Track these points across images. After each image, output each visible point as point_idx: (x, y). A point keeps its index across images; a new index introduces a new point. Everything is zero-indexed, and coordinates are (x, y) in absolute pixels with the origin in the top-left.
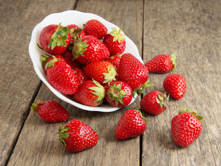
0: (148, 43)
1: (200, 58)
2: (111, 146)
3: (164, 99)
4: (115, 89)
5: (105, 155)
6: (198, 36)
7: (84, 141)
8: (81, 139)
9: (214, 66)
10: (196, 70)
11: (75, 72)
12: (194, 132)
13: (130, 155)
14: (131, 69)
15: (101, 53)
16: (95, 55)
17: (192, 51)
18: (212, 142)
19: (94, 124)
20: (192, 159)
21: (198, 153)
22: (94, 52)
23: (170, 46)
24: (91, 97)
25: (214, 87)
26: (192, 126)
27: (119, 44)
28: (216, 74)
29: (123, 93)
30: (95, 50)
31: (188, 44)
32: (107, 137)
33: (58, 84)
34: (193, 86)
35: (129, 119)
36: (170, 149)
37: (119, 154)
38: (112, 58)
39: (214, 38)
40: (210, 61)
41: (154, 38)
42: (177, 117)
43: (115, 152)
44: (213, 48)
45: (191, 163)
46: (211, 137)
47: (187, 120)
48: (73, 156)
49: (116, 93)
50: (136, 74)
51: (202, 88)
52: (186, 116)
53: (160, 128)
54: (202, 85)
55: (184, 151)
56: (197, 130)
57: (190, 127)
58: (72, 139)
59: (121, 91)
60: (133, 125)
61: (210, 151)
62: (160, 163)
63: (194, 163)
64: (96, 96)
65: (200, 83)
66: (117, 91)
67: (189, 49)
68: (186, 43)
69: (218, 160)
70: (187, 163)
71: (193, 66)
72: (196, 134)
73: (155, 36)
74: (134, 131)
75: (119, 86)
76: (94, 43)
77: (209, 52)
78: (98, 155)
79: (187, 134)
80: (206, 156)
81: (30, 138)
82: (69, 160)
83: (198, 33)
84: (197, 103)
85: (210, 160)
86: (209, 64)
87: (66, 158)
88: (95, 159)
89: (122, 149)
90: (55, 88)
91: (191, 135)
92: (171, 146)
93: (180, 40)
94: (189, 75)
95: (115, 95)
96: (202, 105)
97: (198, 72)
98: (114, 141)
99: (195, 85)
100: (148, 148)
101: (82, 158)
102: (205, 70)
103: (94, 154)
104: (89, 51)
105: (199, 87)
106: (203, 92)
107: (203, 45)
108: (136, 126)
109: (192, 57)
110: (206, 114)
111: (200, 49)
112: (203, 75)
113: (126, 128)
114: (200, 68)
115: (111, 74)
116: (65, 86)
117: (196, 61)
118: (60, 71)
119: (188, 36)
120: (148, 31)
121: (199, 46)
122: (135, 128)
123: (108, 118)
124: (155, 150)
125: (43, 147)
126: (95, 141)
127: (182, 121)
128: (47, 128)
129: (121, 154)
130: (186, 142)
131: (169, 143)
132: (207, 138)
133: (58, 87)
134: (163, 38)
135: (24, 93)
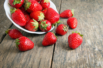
0: (63, 6)
1: (86, 12)
2: (40, 49)
3: (66, 28)
4: (43, 23)
5: (37, 53)
6: (86, 3)
7: (27, 46)
8: (25, 45)
9: (92, 15)
10: (83, 17)
11: (26, 16)
12: (78, 42)
13: (48, 53)
14: (51, 14)
15: (37, 7)
16: (35, 8)
17: (82, 9)
18: (88, 47)
19: (34, 39)
20: (77, 54)
21: (80, 51)
22: (34, 7)
23: (73, 7)
24: (32, 27)
25: (91, 24)
26: (77, 39)
27: (47, 4)
28: (93, 18)
29: (47, 25)
30: (35, 6)
31: (81, 6)
32: (39, 45)
33: (17, 21)
34: (81, 23)
35: (48, 36)
36: (67, 50)
37: (43, 52)
38: (44, 10)
39: (93, 4)
40: (90, 13)
41: (66, 4)
42: (70, 35)
43: (41, 51)
44: (92, 8)
45: (77, 56)
46: (87, 45)
47: (75, 36)
48: (22, 53)
49: (44, 25)
50: (53, 17)
51: (85, 24)
52: (75, 34)
53: (64, 41)
54: (85, 23)
55: (73, 51)
56: (80, 41)
57: (77, 40)
58: (21, 45)
59: (46, 24)
60: (50, 39)
61: (86, 51)
62: (62, 56)
63: (78, 56)
64: (34, 26)
65: (85, 22)
66: (44, 24)
67: (81, 8)
68: (80, 6)
69: (89, 55)
70: (75, 56)
71: (82, 15)
72: (80, 43)
73: (67, 4)
74: (51, 42)
75: (45, 22)
76: (34, 3)
77: (90, 10)
78: (34, 53)
79: (75, 43)
80: (84, 53)
81: (4, 45)
82: (20, 55)
83: (86, 2)
84: (82, 30)
85: (86, 55)
86: (90, 14)
87: (19, 54)
88: (32, 54)
89: (45, 50)
90: (15, 23)
91: (77, 43)
92: (68, 49)
93: (77, 5)
94: (80, 19)
95: (43, 26)
96: (84, 31)
97: (84, 18)
98: (42, 47)
99: (82, 23)
100: (57, 49)
101: (26, 54)
102: (87, 17)
103: (32, 52)
104: (32, 6)
105: (84, 24)
106: (86, 26)
107: (88, 7)
108: (51, 39)
109: (82, 11)
110: (86, 35)
111: (86, 8)
112: (86, 19)
113: (47, 40)
114: (85, 16)
115: (41, 17)
116: (20, 22)
117: (84, 13)
118: (17, 15)
119: (81, 3)
120: (64, 2)
121: (86, 7)
122: (51, 40)
123: (40, 37)
124: (60, 50)
125: (9, 49)
126: (32, 46)
127: (73, 37)
128: (13, 41)
129: (44, 52)
130: (74, 47)
131: (67, 47)
132: (85, 45)
133: (17, 22)
134: (70, 4)
135: (5, 27)
